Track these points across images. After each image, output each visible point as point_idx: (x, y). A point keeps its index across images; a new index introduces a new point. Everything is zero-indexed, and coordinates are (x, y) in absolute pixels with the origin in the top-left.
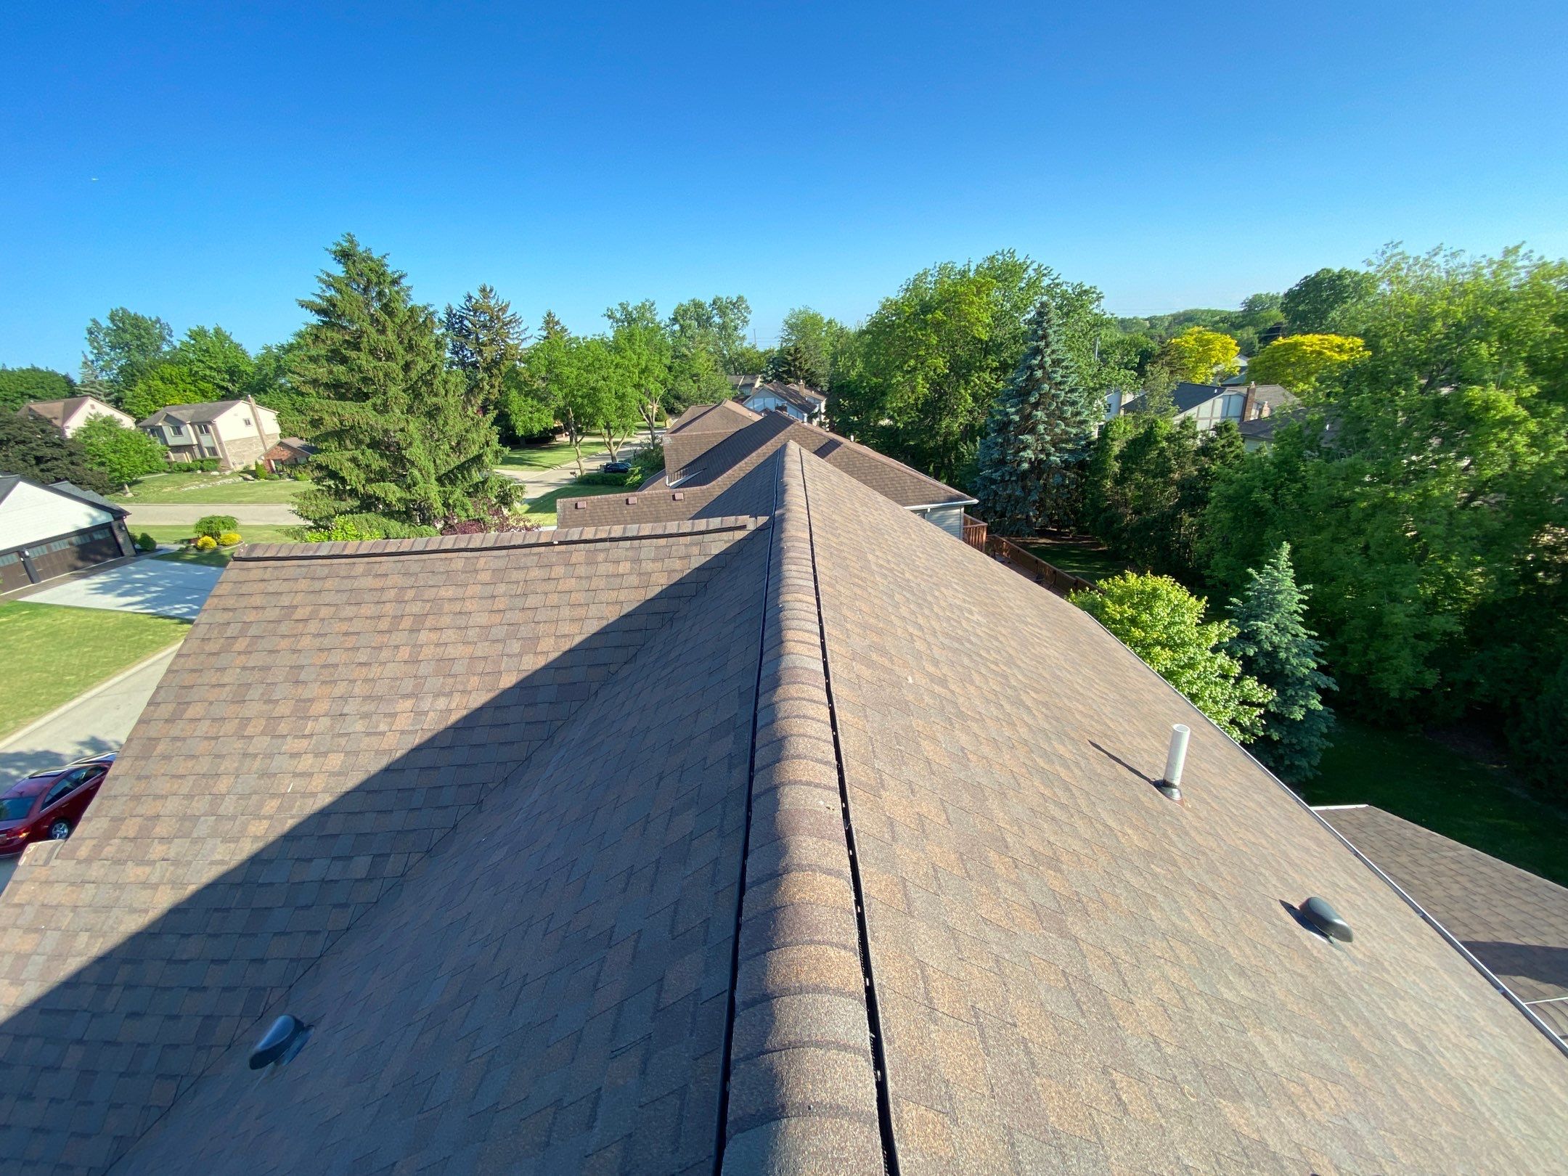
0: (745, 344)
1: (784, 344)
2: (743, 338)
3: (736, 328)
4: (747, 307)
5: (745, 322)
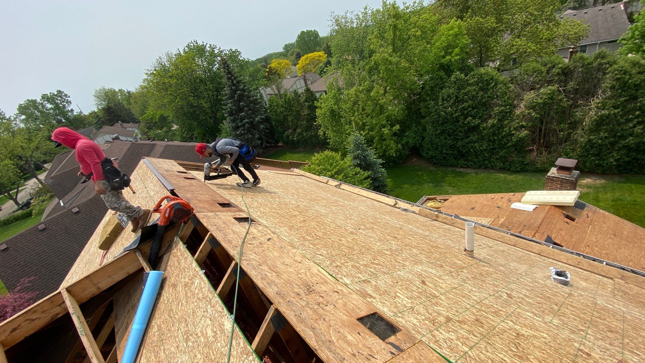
0: (75, 113)
1: (100, 107)
2: (72, 111)
3: (64, 107)
4: (66, 95)
5: (69, 102)
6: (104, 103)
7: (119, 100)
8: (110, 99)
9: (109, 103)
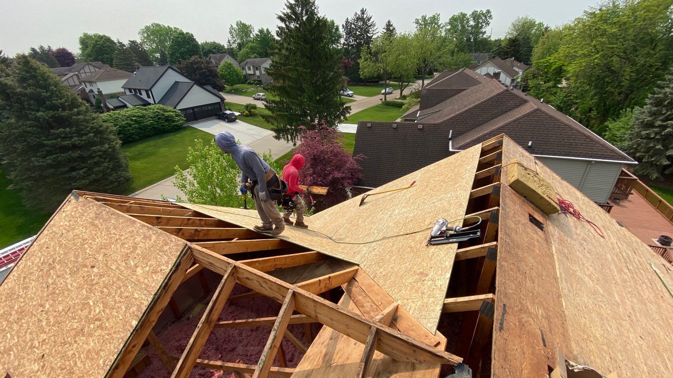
6: (515, 33)
7: (530, 34)
8: (522, 31)
9: (519, 35)
